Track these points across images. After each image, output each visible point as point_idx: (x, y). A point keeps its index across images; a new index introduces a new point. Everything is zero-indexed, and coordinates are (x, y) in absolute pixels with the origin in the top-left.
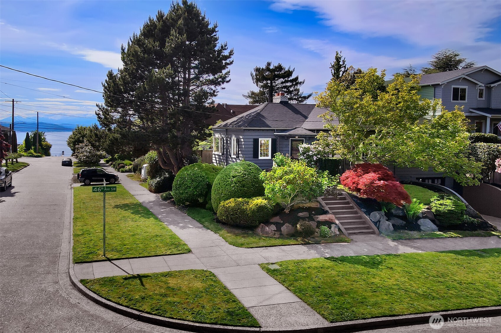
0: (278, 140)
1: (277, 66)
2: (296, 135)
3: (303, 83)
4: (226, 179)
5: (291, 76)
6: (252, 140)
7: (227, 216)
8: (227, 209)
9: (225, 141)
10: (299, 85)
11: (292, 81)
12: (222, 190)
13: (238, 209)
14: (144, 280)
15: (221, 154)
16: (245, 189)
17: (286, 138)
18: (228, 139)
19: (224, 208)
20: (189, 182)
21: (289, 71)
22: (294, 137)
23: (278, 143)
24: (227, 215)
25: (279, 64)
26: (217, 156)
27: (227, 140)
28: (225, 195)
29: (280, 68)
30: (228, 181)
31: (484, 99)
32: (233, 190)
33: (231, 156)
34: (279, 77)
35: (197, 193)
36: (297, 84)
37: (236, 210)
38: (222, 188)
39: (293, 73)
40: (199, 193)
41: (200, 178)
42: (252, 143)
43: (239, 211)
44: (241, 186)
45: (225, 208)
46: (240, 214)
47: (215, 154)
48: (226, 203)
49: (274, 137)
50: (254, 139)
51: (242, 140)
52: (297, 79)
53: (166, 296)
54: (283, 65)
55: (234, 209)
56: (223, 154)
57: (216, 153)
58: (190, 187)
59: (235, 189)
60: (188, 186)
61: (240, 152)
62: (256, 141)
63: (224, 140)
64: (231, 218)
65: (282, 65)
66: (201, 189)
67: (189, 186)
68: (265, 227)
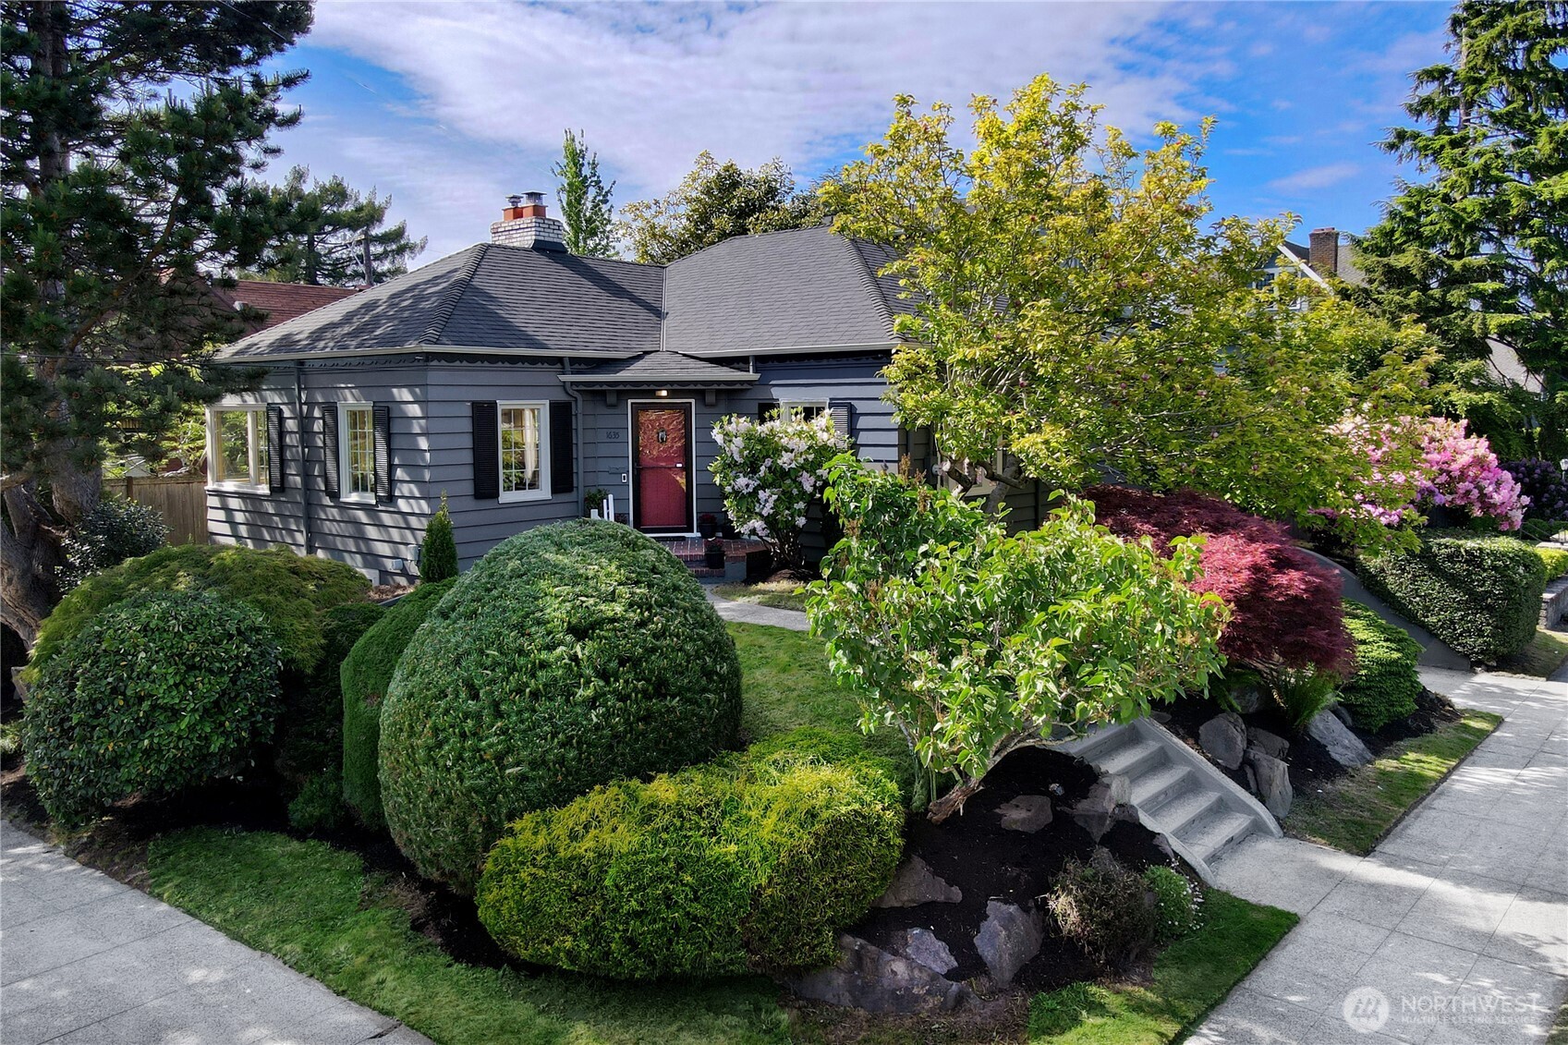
0: (579, 408)
1: (328, 185)
2: (661, 384)
3: (422, 248)
4: (521, 652)
5: (380, 220)
6: (466, 410)
7: (595, 933)
8: (584, 876)
9: (291, 425)
10: (407, 255)
11: (384, 239)
12: (504, 732)
13: (680, 867)
15: (264, 489)
16: (670, 710)
17: (611, 399)
18: (311, 411)
19: (559, 867)
20: (164, 676)
21: (371, 203)
22: (652, 394)
23: (579, 423)
24: (597, 921)
25: (335, 177)
26: (234, 503)
27: (305, 422)
28: (534, 765)
29: (339, 193)
30: (544, 665)
32: (598, 727)
33: (335, 496)
34: (338, 223)
35: (224, 747)
36: (401, 251)
37: (660, 879)
38: (499, 715)
39: (387, 212)
40: (239, 741)
41: (236, 640)
42: (466, 425)
43: (688, 879)
44: (644, 691)
45: (565, 866)
46: (696, 899)
47: (220, 494)
48: (560, 830)
49: (561, 397)
50: (474, 403)
51: (415, 410)
52: (399, 233)
54: (351, 186)
55: (649, 872)
56: (279, 488)
57: (229, 486)
58: (175, 714)
59: (607, 716)
60: (154, 707)
61: (399, 473)
62: (484, 417)
63: (281, 419)
64: (631, 942)
65: (345, 184)
66: (252, 714)
67: (164, 708)
68: (876, 961)
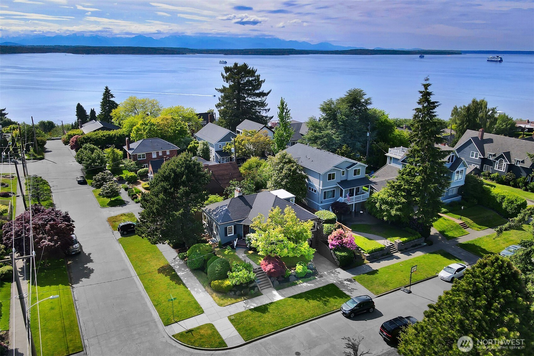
14: (192, 332)
23: (237, 227)
31: (345, 175)
42: (224, 230)
49: (235, 225)
50: (225, 227)
51: (219, 228)
53: (201, 339)
